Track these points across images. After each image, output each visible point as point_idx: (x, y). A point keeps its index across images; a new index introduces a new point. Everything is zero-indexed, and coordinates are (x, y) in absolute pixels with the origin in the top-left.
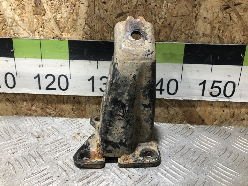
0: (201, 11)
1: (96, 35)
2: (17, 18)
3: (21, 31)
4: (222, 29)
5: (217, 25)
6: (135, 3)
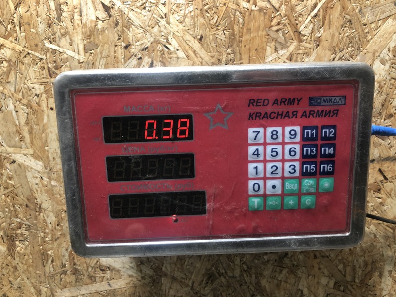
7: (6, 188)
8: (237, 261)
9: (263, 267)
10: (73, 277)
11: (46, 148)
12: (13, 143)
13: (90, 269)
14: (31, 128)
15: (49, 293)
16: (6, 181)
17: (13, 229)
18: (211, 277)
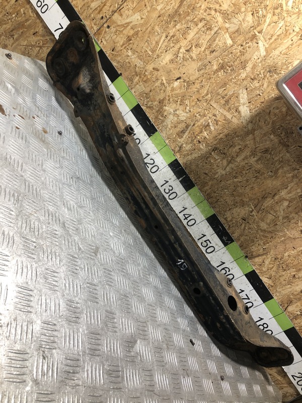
0: (235, 209)
1: (188, 169)
2: (169, 126)
3: (164, 132)
4: (234, 225)
5: (234, 221)
6: (216, 177)
7: (243, 49)
8: (281, 155)
9: (287, 165)
10: (224, 102)
11: (273, 51)
12: (266, 37)
13: (233, 106)
14: (278, 39)
15: (209, 99)
16: (246, 47)
17: (227, 65)
18: (266, 151)
